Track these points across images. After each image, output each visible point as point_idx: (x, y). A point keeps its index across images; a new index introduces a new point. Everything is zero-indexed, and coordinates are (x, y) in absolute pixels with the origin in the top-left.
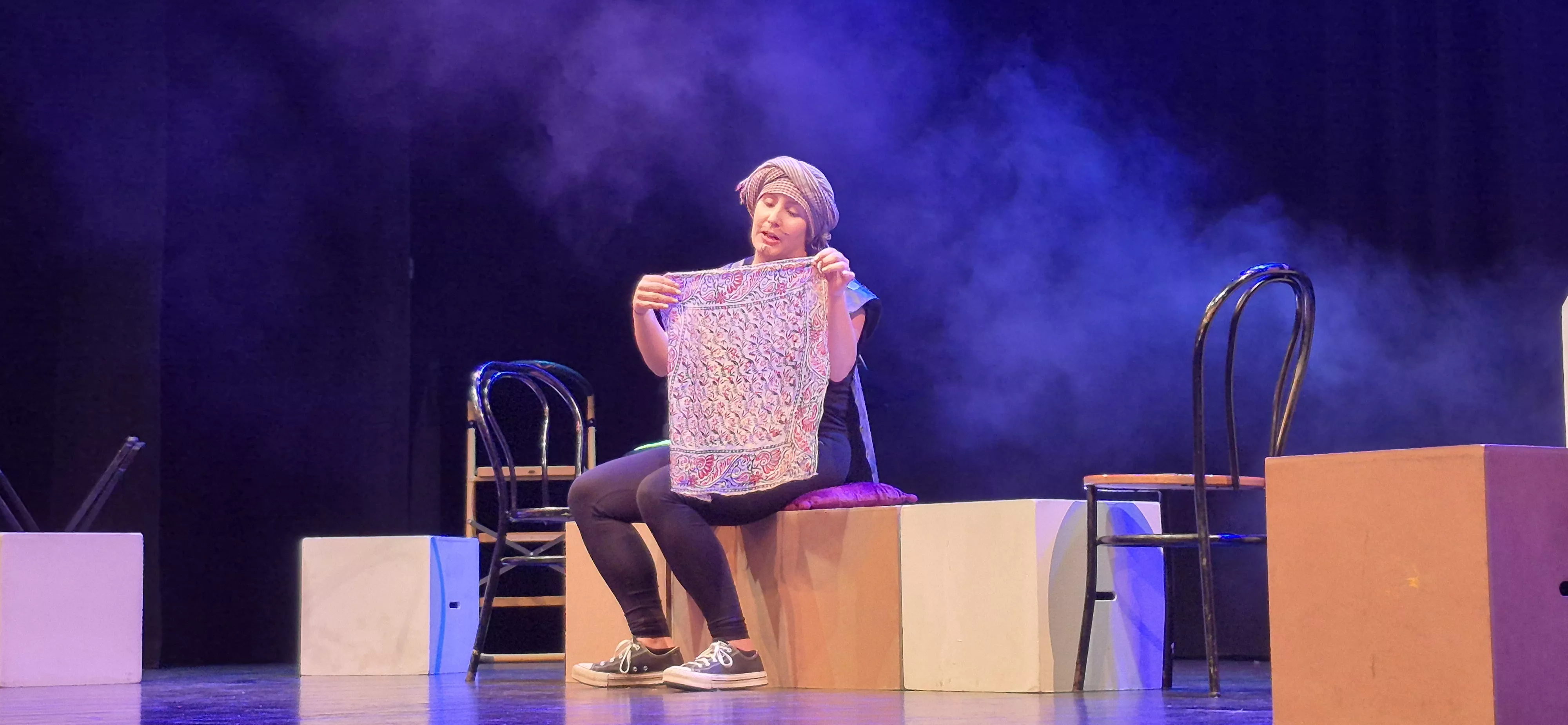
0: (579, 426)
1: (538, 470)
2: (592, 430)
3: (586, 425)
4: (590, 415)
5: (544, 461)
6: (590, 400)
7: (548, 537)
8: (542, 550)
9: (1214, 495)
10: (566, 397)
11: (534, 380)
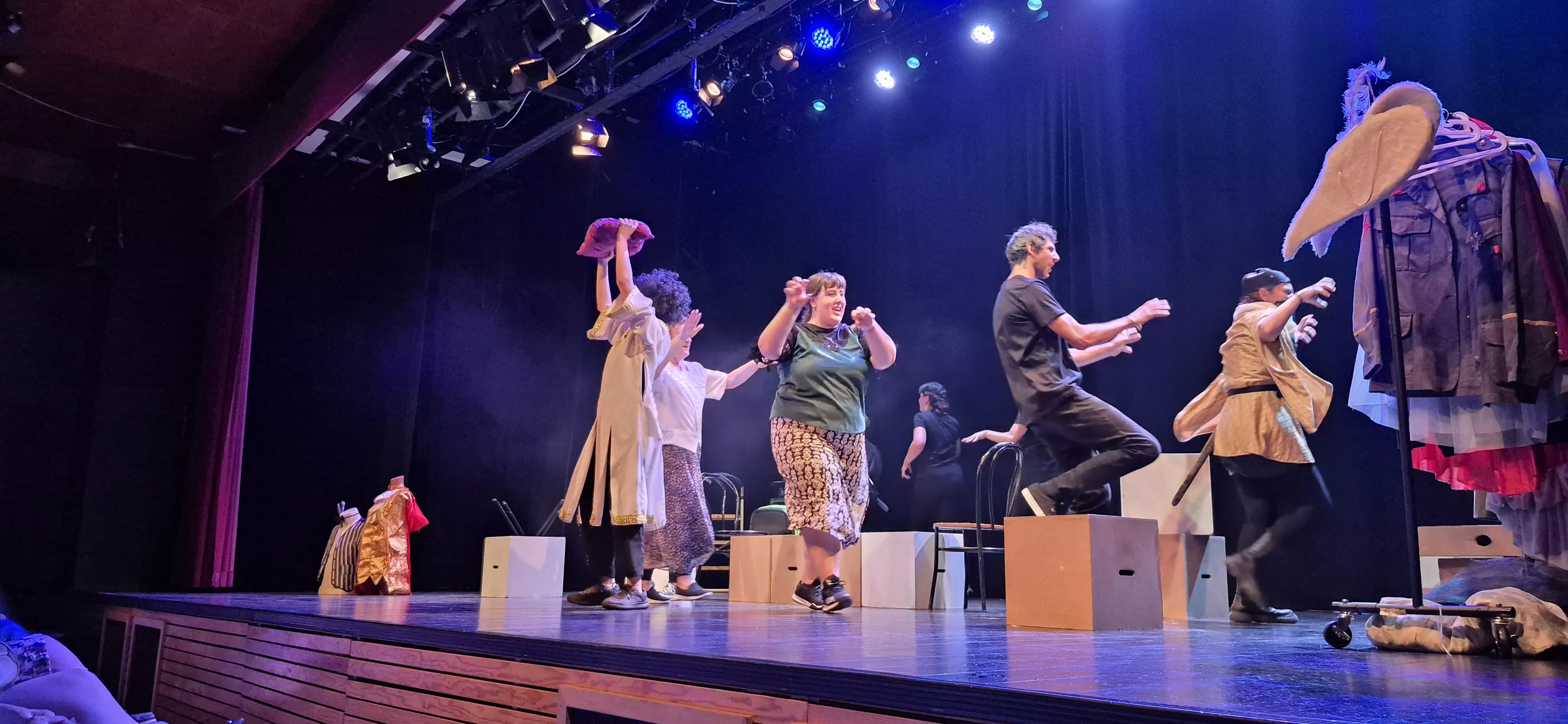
0: (738, 500)
1: (720, 516)
2: (742, 501)
3: (740, 499)
4: (742, 495)
5: (723, 512)
6: (742, 489)
7: (725, 543)
8: (721, 547)
9: (985, 533)
10: (733, 487)
11: (720, 480)
